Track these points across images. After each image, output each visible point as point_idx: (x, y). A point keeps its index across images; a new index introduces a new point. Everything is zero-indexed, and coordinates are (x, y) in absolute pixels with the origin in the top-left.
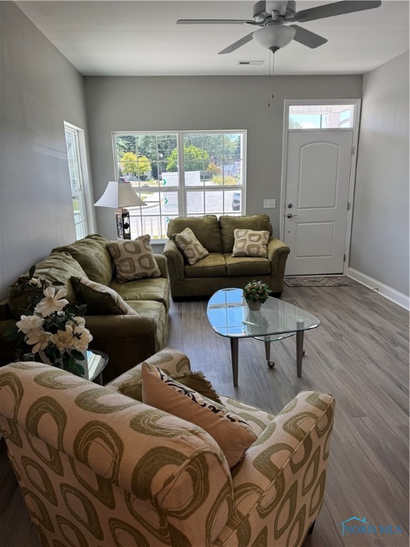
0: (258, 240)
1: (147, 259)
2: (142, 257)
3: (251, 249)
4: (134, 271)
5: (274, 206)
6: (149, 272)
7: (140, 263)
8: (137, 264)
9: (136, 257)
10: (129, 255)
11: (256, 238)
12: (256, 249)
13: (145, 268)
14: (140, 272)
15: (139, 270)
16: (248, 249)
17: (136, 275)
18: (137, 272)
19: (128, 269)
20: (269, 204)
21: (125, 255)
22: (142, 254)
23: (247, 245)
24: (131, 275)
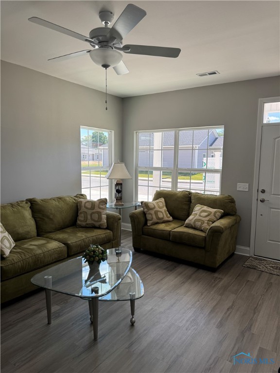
0: (206, 216)
1: (97, 215)
2: (93, 213)
3: (196, 223)
4: (86, 221)
5: (247, 190)
6: (97, 224)
7: (91, 216)
8: (89, 217)
9: (90, 212)
10: (85, 210)
11: (206, 214)
12: (200, 223)
13: (94, 221)
14: (90, 223)
15: (89, 221)
16: (194, 222)
17: (87, 224)
18: (88, 222)
19: (82, 219)
20: (242, 187)
21: (83, 209)
22: (94, 211)
23: (195, 219)
24: (84, 224)
